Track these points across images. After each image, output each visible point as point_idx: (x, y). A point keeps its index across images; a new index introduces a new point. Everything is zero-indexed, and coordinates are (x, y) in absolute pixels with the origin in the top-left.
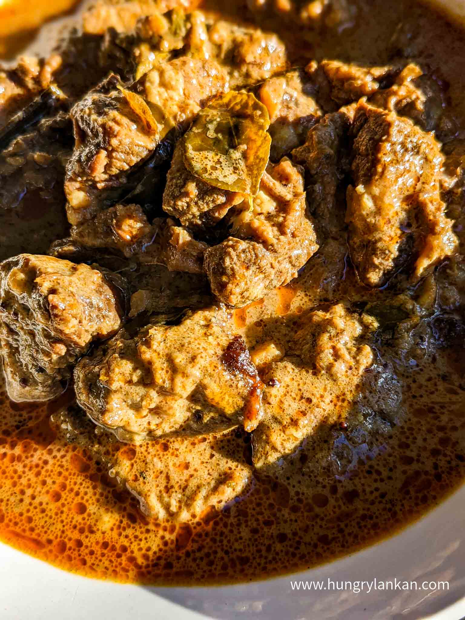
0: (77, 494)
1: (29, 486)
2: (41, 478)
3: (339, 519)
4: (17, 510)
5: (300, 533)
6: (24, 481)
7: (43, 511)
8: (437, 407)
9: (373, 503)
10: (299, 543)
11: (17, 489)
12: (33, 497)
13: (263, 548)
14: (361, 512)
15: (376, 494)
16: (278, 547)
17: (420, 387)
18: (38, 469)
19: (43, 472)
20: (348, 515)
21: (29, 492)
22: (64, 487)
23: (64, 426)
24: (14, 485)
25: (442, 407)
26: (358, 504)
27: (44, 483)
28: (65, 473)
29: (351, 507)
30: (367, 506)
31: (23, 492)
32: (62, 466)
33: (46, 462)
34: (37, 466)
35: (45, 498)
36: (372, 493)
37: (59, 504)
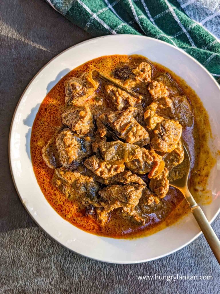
0: (44, 135)
1: (45, 124)
2: (47, 126)
3: (50, 193)
4: (39, 123)
5: (45, 184)
6: (46, 123)
7: (40, 129)
8: (73, 207)
9: (55, 200)
10: (43, 183)
11: (44, 122)
12: (42, 126)
13: (41, 177)
14: (53, 198)
15: (57, 200)
16: (42, 179)
17: (77, 203)
18: (48, 125)
19: (48, 127)
20: (51, 195)
21: (44, 125)
22: (45, 132)
23: (59, 127)
24: (45, 121)
25: (73, 208)
26: (54, 197)
27: (46, 127)
28: (48, 131)
29: (53, 195)
30: (54, 199)
31: (43, 123)
32: (50, 130)
33: (50, 126)
34: (49, 125)
35: (42, 129)
36: (57, 199)
37: (41, 132)
